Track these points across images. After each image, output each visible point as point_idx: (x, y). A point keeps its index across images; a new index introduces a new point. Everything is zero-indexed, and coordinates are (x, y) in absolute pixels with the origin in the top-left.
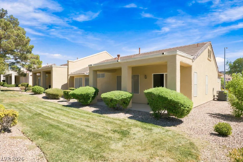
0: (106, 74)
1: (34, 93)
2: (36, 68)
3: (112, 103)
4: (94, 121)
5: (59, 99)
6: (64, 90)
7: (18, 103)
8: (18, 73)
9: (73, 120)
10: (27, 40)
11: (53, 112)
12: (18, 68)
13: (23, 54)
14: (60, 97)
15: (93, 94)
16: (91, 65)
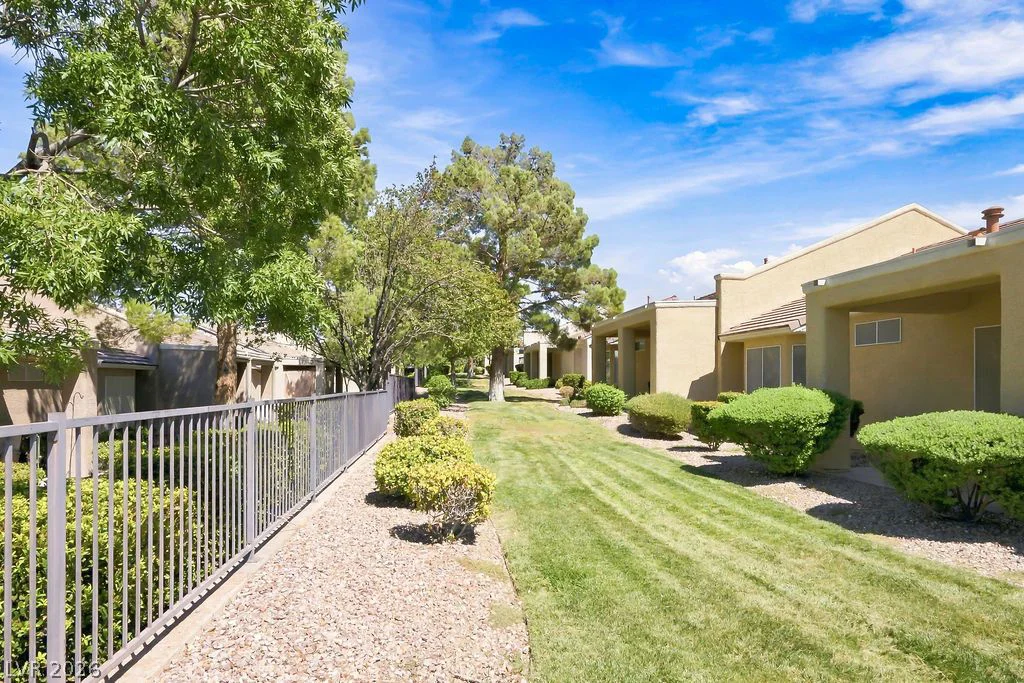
0: (907, 321)
1: (591, 410)
2: (604, 317)
3: (923, 475)
4: (800, 561)
5: (679, 438)
6: (696, 403)
7: (539, 443)
8: (550, 337)
9: (701, 537)
10: (578, 219)
11: (637, 488)
12: (552, 321)
13: (566, 271)
14: (681, 429)
15: (821, 425)
16: (816, 282)
